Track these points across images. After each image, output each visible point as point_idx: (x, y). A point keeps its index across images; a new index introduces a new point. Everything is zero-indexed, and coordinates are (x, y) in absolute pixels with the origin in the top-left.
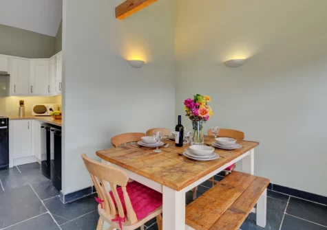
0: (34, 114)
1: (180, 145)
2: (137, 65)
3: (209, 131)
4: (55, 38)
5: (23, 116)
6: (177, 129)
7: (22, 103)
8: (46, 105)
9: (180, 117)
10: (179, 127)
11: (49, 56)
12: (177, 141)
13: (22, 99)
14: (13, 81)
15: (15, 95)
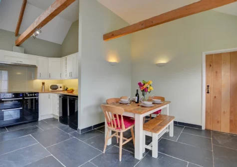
0: (50, 90)
1: (138, 102)
2: (112, 64)
3: (149, 97)
4: (61, 45)
5: (44, 91)
6: (136, 96)
7: (43, 84)
8: (58, 85)
9: (137, 90)
10: (137, 95)
11: (60, 56)
12: (136, 101)
13: (43, 81)
14: (39, 70)
15: (39, 79)
